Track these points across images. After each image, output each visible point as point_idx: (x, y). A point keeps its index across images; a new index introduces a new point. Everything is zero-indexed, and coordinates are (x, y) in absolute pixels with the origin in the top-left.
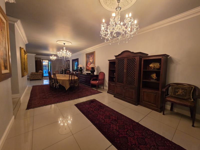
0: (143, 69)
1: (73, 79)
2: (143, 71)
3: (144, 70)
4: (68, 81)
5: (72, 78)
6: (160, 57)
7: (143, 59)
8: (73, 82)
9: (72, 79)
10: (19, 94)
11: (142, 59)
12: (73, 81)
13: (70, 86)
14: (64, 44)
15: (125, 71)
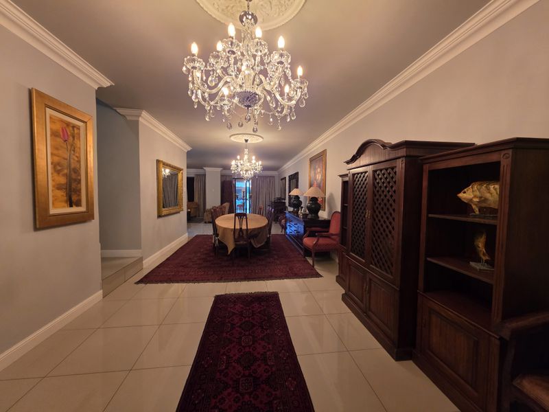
0: (429, 212)
1: (244, 227)
2: (428, 218)
3: (430, 215)
4: (232, 233)
5: (241, 224)
6: (493, 158)
7: (426, 168)
8: (245, 237)
9: (241, 229)
10: (140, 251)
11: (424, 167)
12: (245, 233)
13: (236, 245)
14: (246, 141)
15: (368, 213)
